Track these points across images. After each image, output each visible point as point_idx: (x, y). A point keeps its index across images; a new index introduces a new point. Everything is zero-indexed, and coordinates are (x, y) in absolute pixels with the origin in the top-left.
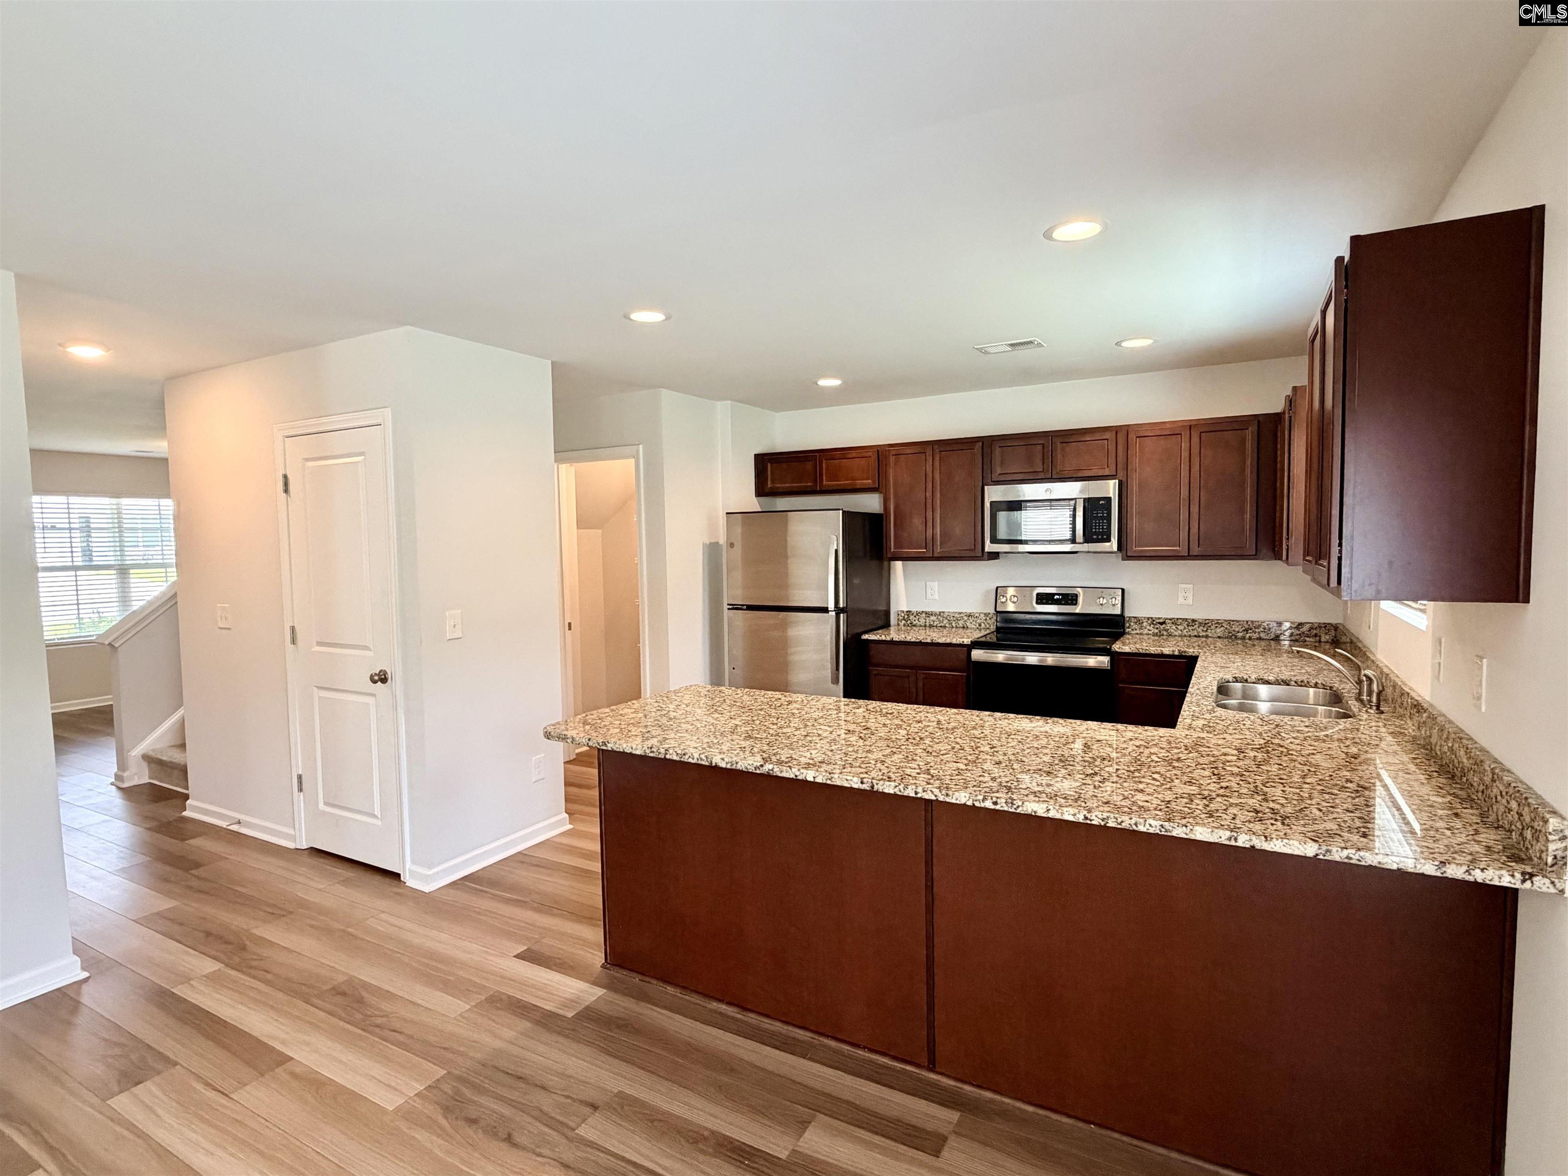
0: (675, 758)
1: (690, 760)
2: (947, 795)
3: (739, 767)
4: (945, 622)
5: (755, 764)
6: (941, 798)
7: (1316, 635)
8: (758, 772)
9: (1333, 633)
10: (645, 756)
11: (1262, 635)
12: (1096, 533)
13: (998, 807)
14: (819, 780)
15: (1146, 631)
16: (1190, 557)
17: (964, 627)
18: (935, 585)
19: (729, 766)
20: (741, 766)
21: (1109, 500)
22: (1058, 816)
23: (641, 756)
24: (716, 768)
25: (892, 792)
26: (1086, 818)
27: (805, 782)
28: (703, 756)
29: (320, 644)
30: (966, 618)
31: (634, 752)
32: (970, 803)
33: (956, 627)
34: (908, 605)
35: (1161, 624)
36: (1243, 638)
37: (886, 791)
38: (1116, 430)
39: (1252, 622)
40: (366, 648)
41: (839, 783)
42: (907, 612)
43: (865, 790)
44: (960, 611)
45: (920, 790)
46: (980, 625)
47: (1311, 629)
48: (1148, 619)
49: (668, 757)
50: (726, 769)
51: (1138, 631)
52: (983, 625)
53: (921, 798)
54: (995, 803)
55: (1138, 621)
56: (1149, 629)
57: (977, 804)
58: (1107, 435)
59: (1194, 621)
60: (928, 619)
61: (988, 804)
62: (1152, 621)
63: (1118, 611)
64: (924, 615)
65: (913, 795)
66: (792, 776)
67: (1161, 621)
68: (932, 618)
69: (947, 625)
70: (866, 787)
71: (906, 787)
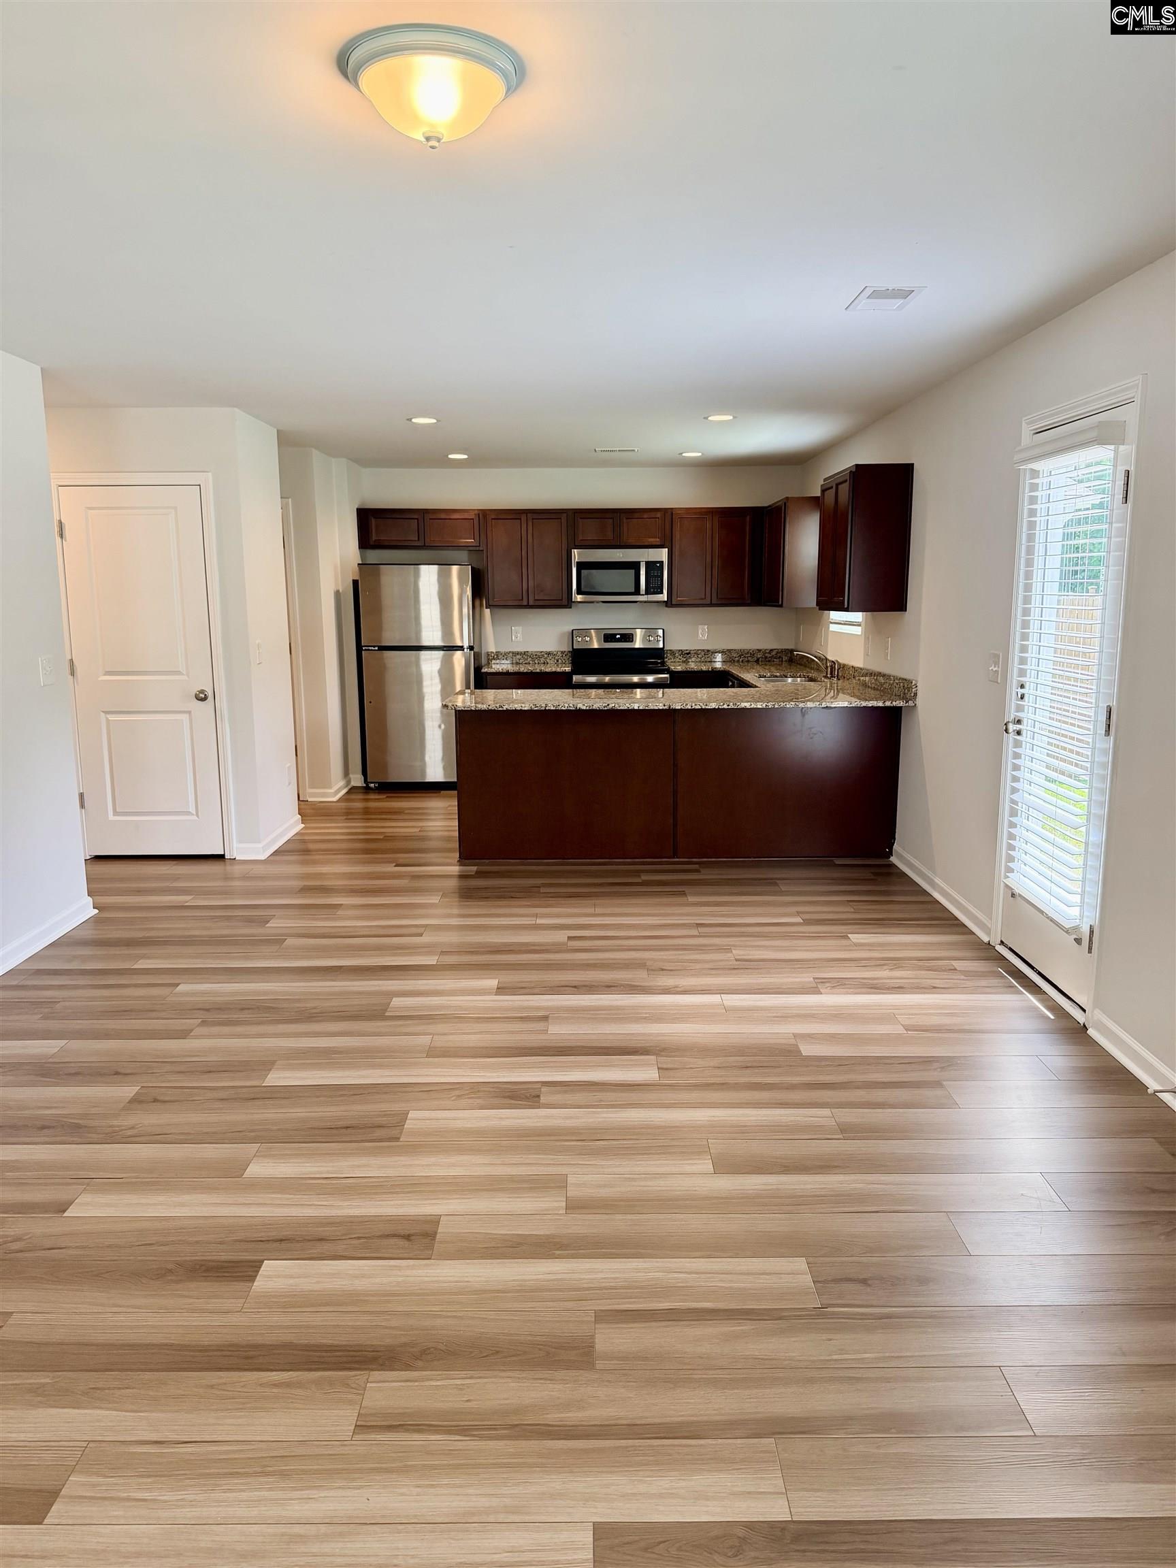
0: (552, 708)
1: (563, 708)
2: (706, 705)
3: (594, 708)
4: (529, 660)
5: (604, 705)
6: (703, 707)
7: (780, 657)
8: (606, 709)
9: (789, 655)
10: (531, 710)
11: (750, 658)
12: (653, 588)
13: (730, 707)
14: (641, 708)
15: (678, 660)
16: (711, 605)
17: (544, 663)
18: (519, 629)
19: (588, 708)
20: (595, 707)
21: (662, 563)
22: (755, 707)
23: (528, 710)
24: (580, 710)
25: (679, 708)
26: (766, 706)
27: (634, 710)
28: (571, 705)
29: (108, 673)
30: (546, 656)
31: (523, 709)
32: (717, 707)
33: (538, 663)
34: (496, 647)
35: (688, 654)
36: (738, 661)
37: (677, 708)
38: (665, 511)
39: (744, 650)
40: (178, 673)
41: (652, 708)
42: (496, 652)
43: (666, 709)
44: (541, 650)
45: (693, 705)
46: (558, 661)
47: (778, 652)
48: (679, 650)
49: (547, 708)
50: (586, 710)
51: (672, 660)
52: (560, 660)
53: (694, 709)
54: (728, 705)
55: (672, 652)
56: (679, 658)
57: (720, 707)
58: (659, 515)
59: (708, 651)
60: (514, 657)
61: (725, 706)
62: (682, 652)
63: (661, 646)
64: (511, 654)
65: (690, 708)
66: (626, 708)
67: (688, 652)
68: (518, 657)
69: (531, 662)
70: (666, 707)
71: (687, 705)
